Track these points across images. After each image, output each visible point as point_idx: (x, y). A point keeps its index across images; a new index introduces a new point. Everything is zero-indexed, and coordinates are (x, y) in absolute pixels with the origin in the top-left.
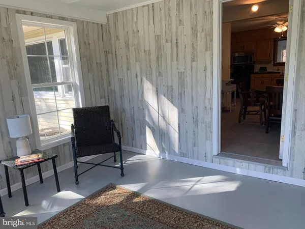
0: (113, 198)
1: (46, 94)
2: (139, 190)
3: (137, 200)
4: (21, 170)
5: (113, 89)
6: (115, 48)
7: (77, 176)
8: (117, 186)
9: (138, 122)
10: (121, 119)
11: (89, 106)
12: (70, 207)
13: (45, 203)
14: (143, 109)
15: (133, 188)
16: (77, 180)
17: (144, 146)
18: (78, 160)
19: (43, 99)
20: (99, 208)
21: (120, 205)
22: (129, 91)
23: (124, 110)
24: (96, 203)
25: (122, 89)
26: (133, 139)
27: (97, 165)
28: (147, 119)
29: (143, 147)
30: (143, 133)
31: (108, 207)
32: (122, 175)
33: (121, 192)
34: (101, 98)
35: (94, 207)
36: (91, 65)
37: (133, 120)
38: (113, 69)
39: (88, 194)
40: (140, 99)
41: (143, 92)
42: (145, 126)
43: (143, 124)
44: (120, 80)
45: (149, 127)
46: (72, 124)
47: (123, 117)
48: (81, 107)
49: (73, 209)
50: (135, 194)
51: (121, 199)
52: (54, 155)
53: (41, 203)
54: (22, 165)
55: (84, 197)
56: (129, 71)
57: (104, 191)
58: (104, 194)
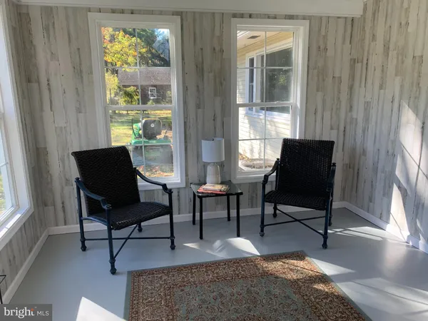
0: (291, 270)
1: (279, 115)
2: (332, 276)
3: (320, 287)
4: (201, 198)
5: (355, 116)
6: (368, 53)
7: (263, 226)
8: (306, 258)
9: (383, 175)
10: (359, 164)
11: (309, 137)
12: (236, 259)
13: (218, 243)
14: (394, 156)
15: (327, 269)
16: (262, 231)
17: (385, 215)
18: (278, 207)
19: (274, 122)
20: (266, 274)
21: (294, 283)
22: (376, 123)
23: (364, 152)
24: (266, 267)
25: (367, 119)
26: (371, 200)
27: (296, 220)
28: (398, 173)
29: (384, 218)
30: (388, 195)
31: (277, 277)
32: (325, 246)
33: (306, 267)
34: (332, 129)
35: (261, 271)
36: (324, 80)
37: (375, 170)
38: (360, 87)
39: (266, 253)
40: (392, 137)
41: (398, 128)
42: (393, 184)
43: (391, 179)
44: (367, 105)
45: (399, 188)
46: (278, 159)
47: (361, 163)
48: (297, 138)
49: (238, 263)
50: (324, 279)
51: (300, 276)
52: (239, 191)
53: (214, 242)
54: (203, 193)
55: (259, 254)
56: (382, 91)
57: (286, 258)
58: (283, 261)
